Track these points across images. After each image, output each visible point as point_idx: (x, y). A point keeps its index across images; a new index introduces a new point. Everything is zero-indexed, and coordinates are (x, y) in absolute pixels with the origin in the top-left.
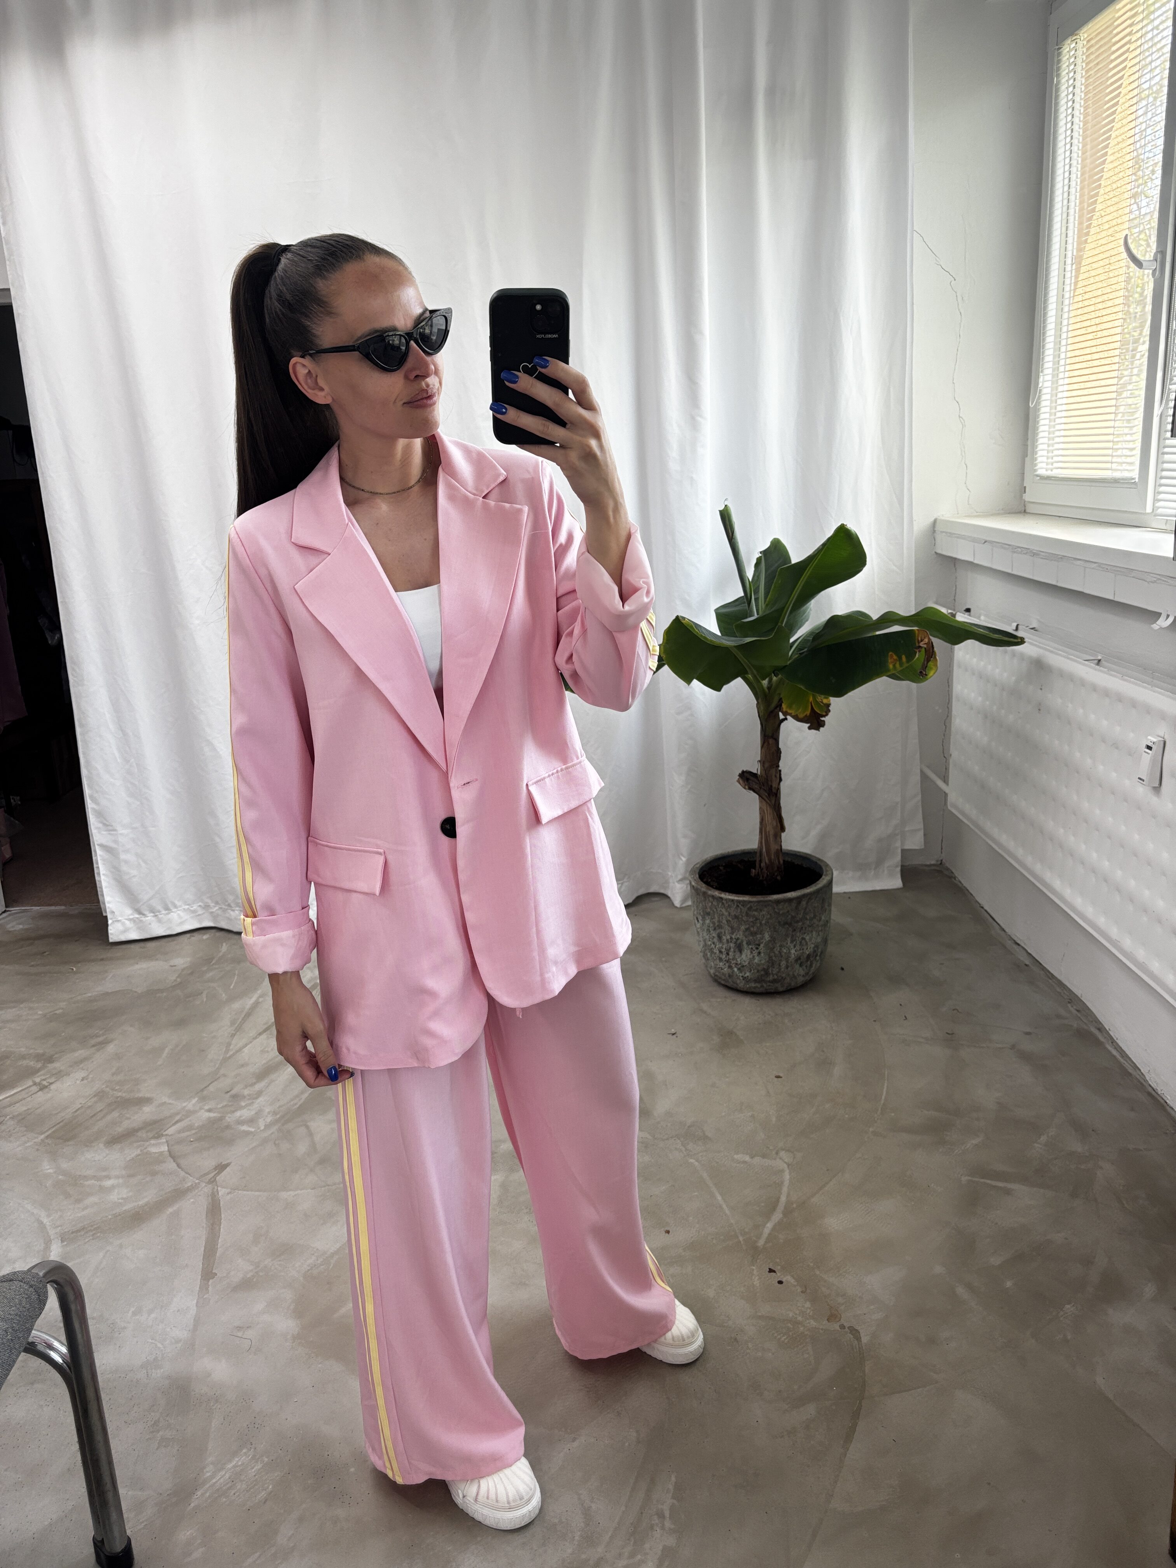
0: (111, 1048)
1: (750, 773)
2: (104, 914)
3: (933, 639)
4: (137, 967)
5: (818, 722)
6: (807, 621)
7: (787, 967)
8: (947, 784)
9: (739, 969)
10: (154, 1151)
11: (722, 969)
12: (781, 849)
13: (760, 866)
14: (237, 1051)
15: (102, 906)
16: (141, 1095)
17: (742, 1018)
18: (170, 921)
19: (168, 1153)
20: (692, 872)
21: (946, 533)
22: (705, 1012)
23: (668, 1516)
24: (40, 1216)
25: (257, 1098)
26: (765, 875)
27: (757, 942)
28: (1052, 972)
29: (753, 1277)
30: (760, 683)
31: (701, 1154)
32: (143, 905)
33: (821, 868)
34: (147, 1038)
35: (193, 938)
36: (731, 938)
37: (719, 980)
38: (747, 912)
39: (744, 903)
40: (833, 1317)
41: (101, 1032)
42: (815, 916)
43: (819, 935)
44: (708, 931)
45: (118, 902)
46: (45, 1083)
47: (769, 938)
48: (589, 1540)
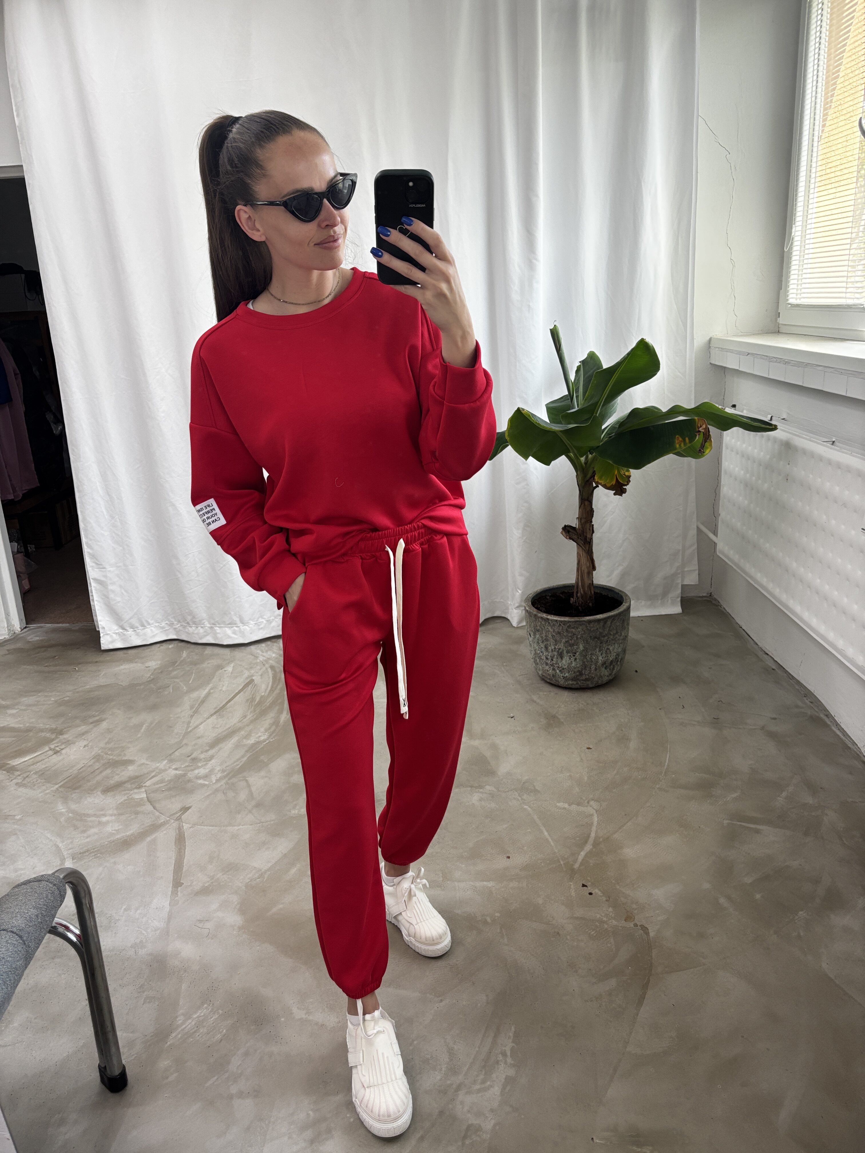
0: (104, 725)
1: (571, 527)
2: (97, 630)
3: (709, 426)
4: (122, 667)
5: (621, 489)
6: (615, 412)
7: (596, 669)
8: (717, 536)
9: (560, 671)
10: (137, 797)
11: (548, 671)
12: (593, 583)
13: (577, 596)
14: (195, 728)
15: (96, 623)
16: (125, 758)
17: (563, 706)
18: (145, 634)
19: (146, 799)
20: (526, 600)
21: (719, 348)
22: (535, 702)
23: (509, 1055)
24: (57, 842)
25: (210, 760)
26: (581, 603)
27: (574, 651)
28: (792, 674)
29: (571, 890)
30: (579, 459)
31: (532, 802)
32: (125, 622)
33: (622, 597)
34: (130, 718)
35: (162, 647)
36: (555, 648)
37: (546, 679)
38: (566, 630)
39: (564, 622)
40: (629, 918)
41: (97, 714)
42: (617, 633)
43: (620, 646)
44: (538, 643)
45: (108, 620)
46: (57, 749)
47: (583, 649)
48: (453, 1070)
